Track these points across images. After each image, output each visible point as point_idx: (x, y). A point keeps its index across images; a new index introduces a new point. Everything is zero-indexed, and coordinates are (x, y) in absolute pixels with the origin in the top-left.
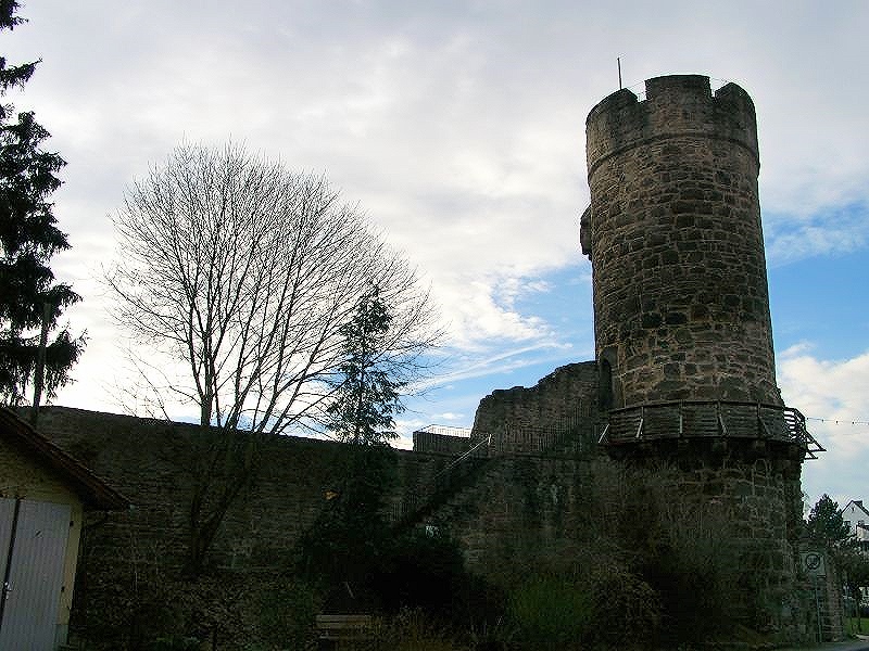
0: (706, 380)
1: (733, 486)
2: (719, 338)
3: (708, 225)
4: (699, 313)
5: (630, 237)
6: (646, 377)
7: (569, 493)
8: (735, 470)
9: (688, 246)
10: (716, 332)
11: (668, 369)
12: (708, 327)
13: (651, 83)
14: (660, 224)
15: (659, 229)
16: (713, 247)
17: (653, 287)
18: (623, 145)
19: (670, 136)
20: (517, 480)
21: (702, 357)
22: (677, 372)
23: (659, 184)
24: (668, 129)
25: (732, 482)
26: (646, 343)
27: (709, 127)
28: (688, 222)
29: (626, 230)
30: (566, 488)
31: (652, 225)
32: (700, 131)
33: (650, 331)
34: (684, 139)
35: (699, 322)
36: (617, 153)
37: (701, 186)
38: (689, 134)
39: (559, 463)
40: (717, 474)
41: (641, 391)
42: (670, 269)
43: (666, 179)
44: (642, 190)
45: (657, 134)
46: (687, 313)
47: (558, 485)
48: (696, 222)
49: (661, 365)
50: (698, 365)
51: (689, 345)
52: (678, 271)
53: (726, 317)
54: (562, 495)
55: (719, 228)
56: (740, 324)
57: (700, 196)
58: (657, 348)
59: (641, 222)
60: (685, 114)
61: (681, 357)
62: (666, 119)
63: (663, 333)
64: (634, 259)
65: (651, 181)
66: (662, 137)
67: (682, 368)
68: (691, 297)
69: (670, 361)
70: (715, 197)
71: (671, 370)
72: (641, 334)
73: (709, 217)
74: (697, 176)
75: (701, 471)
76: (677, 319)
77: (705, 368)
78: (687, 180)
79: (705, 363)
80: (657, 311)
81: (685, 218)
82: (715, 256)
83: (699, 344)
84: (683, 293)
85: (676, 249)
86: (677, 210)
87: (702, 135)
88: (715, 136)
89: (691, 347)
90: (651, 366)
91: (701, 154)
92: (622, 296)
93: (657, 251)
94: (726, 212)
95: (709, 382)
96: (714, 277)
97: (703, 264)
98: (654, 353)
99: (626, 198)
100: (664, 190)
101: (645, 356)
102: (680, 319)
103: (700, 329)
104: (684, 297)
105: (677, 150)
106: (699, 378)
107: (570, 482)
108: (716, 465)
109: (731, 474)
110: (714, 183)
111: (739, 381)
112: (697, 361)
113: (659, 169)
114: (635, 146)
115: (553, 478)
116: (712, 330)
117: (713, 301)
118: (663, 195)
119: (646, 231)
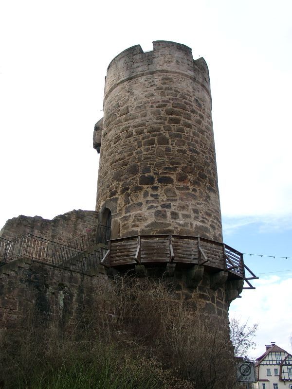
0: (186, 225)
1: (203, 306)
2: (195, 197)
3: (189, 126)
4: (182, 179)
5: (134, 127)
6: (139, 218)
7: (74, 300)
8: (205, 294)
9: (176, 136)
10: (193, 193)
11: (158, 214)
12: (188, 188)
13: (156, 43)
14: (157, 120)
15: (156, 123)
16: (192, 140)
17: (149, 158)
18: (135, 74)
19: (167, 72)
20: (29, 281)
21: (183, 208)
22: (165, 216)
23: (157, 97)
24: (165, 67)
25: (203, 303)
26: (141, 194)
27: (191, 73)
28: (177, 121)
29: (132, 123)
30: (71, 295)
31: (151, 120)
32: (185, 73)
33: (145, 187)
34: (176, 75)
35: (182, 184)
36: (130, 79)
37: (185, 102)
38: (179, 73)
39: (68, 274)
40: (193, 295)
41: (135, 229)
42: (163, 148)
43: (163, 95)
44: (145, 100)
45: (159, 69)
46: (174, 177)
47: (65, 293)
48: (182, 122)
49: (153, 210)
50: (180, 213)
51: (174, 198)
52: (168, 150)
53: (199, 185)
54: (68, 301)
55: (195, 129)
56: (207, 191)
57: (184, 108)
58: (149, 198)
59: (143, 118)
60: (177, 62)
61: (168, 206)
62: (166, 62)
63: (155, 188)
64: (136, 140)
65: (152, 95)
66: (162, 71)
67: (169, 214)
68: (176, 167)
69: (160, 208)
70: (193, 111)
71: (160, 214)
72: (138, 189)
73: (189, 122)
74: (183, 97)
75: (180, 292)
76: (166, 180)
77: (185, 216)
78: (177, 97)
79: (185, 212)
80: (151, 174)
81: (175, 119)
82: (192, 145)
83: (182, 199)
84: (172, 163)
85: (167, 136)
86: (169, 113)
87: (187, 76)
88: (194, 79)
89: (176, 200)
90: (144, 211)
91: (185, 86)
92: (125, 164)
93: (154, 136)
94: (199, 122)
95: (187, 226)
96: (192, 157)
97: (185, 148)
98: (147, 202)
99: (133, 104)
100: (161, 100)
101: (140, 204)
102: (169, 181)
103: (183, 189)
104: (171, 166)
105: (171, 80)
106: (181, 222)
107: (75, 291)
108: (191, 288)
109: (202, 296)
110: (193, 104)
111: (206, 229)
112: (180, 210)
113: (158, 89)
114: (143, 75)
115: (61, 286)
116: (190, 191)
117: (191, 172)
118: (160, 103)
119: (147, 123)
